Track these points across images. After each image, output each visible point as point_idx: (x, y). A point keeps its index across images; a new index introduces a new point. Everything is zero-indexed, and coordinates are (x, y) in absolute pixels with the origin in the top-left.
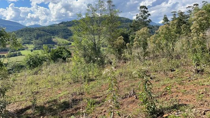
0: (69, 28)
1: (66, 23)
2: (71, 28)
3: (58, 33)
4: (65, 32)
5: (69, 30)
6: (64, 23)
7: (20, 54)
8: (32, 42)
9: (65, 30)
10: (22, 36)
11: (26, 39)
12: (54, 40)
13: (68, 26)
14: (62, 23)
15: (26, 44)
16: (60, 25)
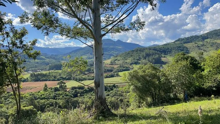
0: (185, 45)
1: (183, 39)
2: (188, 45)
3: (171, 51)
4: (180, 49)
5: (184, 47)
6: (180, 40)
7: (118, 75)
8: (140, 62)
9: (180, 47)
10: (132, 56)
11: (134, 59)
12: (163, 59)
13: (185, 43)
14: (178, 40)
15: (133, 64)
16: (176, 42)
